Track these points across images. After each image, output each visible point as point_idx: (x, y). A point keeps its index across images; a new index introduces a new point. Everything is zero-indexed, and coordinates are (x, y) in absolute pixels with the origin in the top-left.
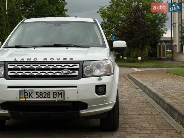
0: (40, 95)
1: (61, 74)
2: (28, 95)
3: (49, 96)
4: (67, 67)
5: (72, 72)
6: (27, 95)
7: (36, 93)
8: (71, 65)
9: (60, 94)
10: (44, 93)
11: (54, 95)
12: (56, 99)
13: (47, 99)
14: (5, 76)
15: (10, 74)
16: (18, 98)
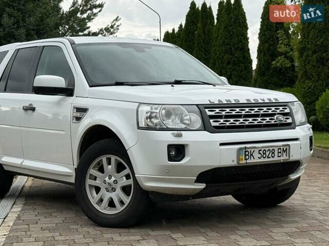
0: (264, 154)
1: (276, 121)
2: (249, 155)
3: (273, 155)
4: (278, 111)
8: (281, 108)
9: (285, 150)
10: (268, 151)
11: (278, 153)
12: (282, 158)
13: (271, 159)
14: (206, 127)
15: (213, 123)
16: (236, 160)
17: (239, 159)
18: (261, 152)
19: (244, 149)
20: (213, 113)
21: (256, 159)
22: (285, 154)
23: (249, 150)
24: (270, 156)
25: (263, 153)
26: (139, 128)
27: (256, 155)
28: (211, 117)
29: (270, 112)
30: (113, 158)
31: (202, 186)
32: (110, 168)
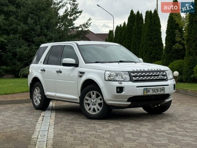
1: (159, 78)
2: (148, 91)
8: (162, 73)
12: (161, 93)
13: (157, 93)
14: (131, 80)
15: (134, 79)
16: (143, 93)
17: (144, 93)
18: (153, 90)
19: (146, 89)
20: (134, 75)
21: (151, 93)
22: (162, 91)
23: (148, 89)
24: (157, 92)
25: (154, 90)
26: (105, 80)
27: (151, 91)
28: (133, 76)
29: (157, 74)
30: (95, 92)
31: (130, 103)
32: (94, 96)
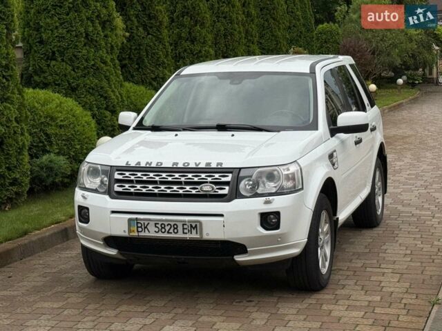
1: (199, 191)
2: (143, 227)
3: (176, 231)
4: (209, 179)
5: (217, 189)
6: (141, 227)
7: (156, 224)
8: (217, 176)
9: (195, 227)
10: (168, 225)
11: (184, 229)
12: (188, 236)
13: (173, 235)
16: (127, 230)
17: (130, 231)
18: (159, 226)
19: (136, 220)
21: (152, 232)
22: (194, 231)
23: (142, 222)
24: (171, 231)
25: (162, 227)
27: (152, 228)
29: (195, 179)
